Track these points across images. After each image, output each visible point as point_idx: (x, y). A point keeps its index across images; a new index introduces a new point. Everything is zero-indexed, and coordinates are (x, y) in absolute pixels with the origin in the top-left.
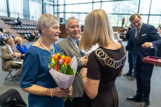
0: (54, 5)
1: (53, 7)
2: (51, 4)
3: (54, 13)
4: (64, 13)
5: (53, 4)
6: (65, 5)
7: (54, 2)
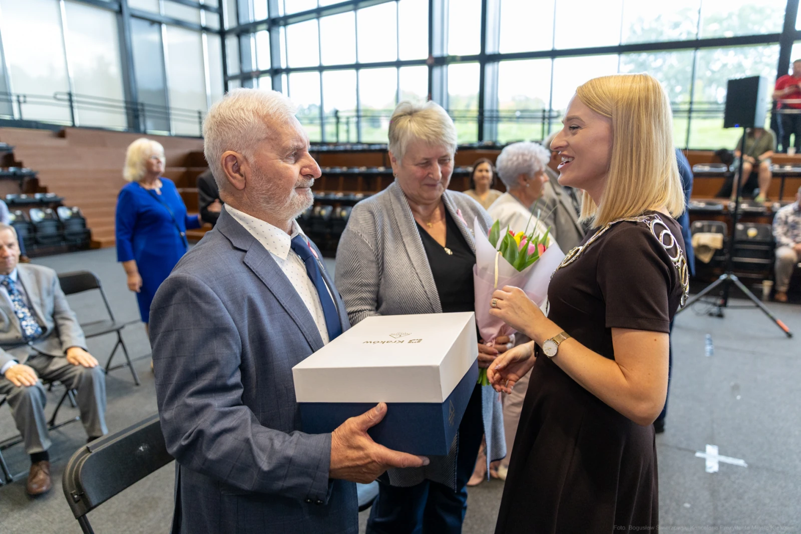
0: (222, 33)
1: (217, 40)
2: (204, 23)
3: (226, 79)
4: (275, 72)
5: (215, 24)
6: (273, 23)
7: (220, 11)
